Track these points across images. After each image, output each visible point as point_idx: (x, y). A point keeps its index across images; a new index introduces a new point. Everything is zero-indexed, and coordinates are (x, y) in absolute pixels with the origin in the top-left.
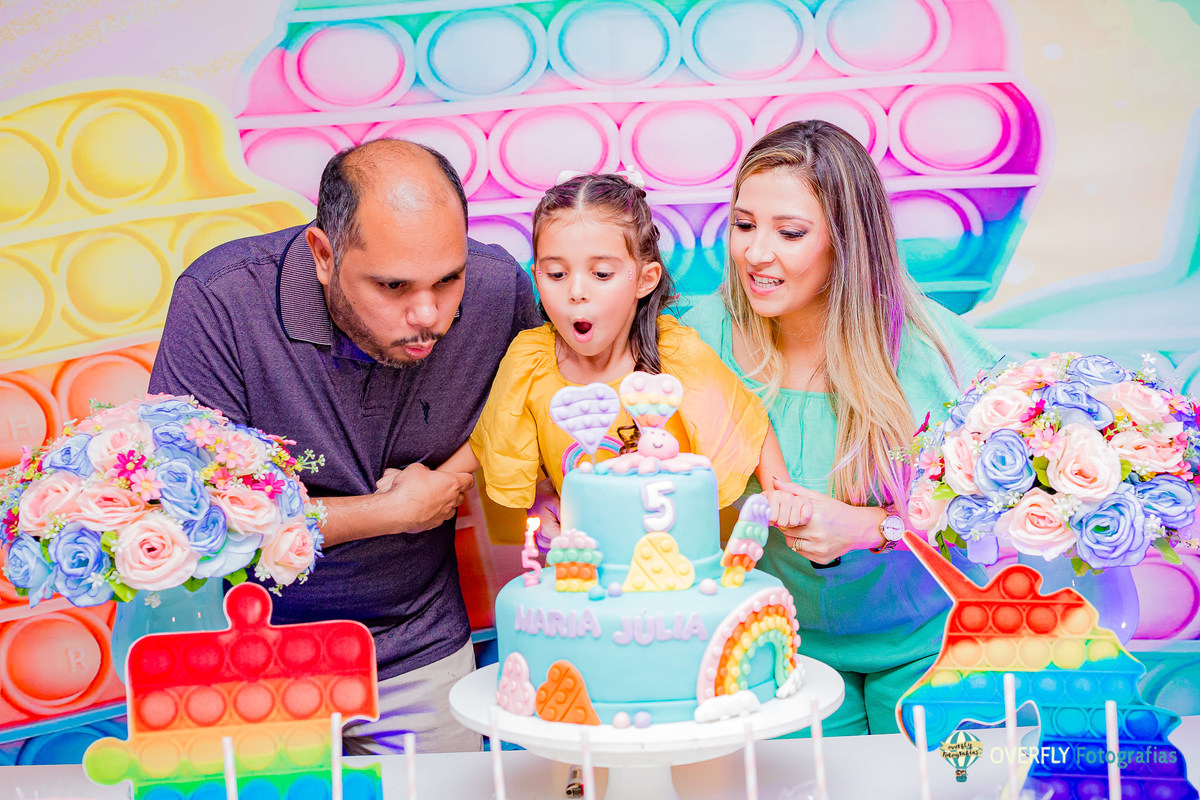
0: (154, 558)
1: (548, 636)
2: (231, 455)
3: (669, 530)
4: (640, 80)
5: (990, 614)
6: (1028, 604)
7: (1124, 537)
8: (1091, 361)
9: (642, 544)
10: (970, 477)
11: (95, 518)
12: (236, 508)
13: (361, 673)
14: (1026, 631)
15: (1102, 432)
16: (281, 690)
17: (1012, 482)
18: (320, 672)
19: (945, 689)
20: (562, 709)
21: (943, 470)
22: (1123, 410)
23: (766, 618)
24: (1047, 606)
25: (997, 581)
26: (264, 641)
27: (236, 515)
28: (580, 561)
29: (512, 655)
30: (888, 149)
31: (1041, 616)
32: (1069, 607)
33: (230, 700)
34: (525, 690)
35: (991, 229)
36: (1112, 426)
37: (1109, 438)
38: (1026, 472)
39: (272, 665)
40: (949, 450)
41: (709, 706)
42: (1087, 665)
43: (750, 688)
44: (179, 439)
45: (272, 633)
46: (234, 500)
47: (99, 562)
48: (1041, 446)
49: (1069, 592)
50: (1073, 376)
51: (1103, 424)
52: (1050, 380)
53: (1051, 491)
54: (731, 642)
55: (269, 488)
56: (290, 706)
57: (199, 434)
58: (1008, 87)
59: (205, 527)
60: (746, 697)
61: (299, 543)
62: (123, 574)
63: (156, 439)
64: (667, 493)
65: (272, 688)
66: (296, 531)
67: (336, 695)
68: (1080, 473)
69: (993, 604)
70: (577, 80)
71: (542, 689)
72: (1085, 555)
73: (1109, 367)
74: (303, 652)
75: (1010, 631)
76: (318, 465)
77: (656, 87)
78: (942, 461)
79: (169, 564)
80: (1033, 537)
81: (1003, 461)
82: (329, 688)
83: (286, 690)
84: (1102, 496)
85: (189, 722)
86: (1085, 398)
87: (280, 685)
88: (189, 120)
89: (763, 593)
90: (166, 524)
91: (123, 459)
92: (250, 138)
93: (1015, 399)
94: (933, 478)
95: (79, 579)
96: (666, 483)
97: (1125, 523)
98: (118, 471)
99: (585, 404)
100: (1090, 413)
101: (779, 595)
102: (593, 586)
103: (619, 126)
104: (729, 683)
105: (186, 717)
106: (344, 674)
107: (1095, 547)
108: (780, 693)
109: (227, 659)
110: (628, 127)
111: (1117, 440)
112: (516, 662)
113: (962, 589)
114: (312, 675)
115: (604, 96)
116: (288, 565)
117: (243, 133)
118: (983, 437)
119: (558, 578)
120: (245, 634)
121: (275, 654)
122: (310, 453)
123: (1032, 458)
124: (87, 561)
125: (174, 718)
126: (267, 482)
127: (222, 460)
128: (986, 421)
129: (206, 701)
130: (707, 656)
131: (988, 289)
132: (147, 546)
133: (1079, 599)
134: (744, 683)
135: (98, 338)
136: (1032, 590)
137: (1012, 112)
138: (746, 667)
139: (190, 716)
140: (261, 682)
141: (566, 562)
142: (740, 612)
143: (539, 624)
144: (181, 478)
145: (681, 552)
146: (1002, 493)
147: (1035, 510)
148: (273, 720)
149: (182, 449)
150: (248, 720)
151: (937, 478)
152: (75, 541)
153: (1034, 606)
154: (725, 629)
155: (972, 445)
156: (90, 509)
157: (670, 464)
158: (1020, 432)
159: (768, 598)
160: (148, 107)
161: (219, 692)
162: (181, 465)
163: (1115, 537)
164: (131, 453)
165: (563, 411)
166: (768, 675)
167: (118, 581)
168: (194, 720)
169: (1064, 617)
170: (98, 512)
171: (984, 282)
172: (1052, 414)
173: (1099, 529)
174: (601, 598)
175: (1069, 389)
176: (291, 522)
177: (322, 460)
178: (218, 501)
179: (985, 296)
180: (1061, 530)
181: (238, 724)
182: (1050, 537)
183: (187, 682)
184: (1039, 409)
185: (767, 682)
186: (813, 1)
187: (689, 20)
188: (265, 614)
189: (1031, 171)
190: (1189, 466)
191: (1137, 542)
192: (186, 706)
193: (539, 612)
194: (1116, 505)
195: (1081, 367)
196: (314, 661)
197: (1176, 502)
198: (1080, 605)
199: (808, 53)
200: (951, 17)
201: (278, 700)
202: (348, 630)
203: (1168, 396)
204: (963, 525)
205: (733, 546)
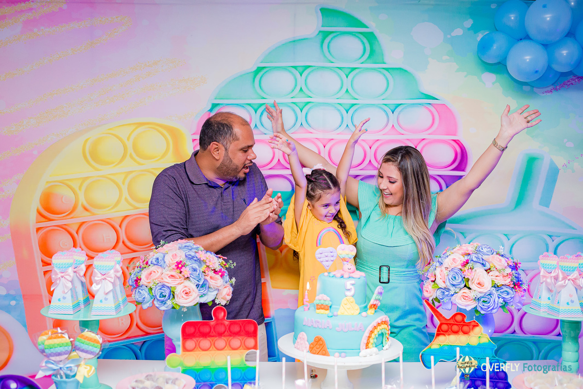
0: (187, 296)
1: (315, 327)
2: (211, 263)
3: (353, 296)
4: (332, 131)
5: (450, 327)
6: (462, 325)
7: (492, 305)
8: (483, 246)
9: (344, 300)
10: (444, 282)
11: (169, 282)
12: (212, 281)
13: (254, 336)
14: (461, 333)
15: (486, 271)
17: (458, 285)
18: (241, 335)
19: (435, 349)
20: (318, 350)
21: (435, 279)
22: (493, 264)
23: (382, 325)
24: (467, 325)
25: (452, 317)
26: (224, 325)
27: (212, 283)
28: (324, 304)
29: (301, 333)
31: (465, 328)
32: (474, 326)
34: (305, 344)
36: (489, 269)
37: (488, 273)
38: (462, 282)
39: (226, 332)
40: (438, 272)
41: (364, 352)
42: (479, 344)
43: (376, 346)
44: (194, 257)
45: (227, 322)
46: (211, 277)
47: (169, 296)
48: (468, 274)
49: (474, 321)
50: (478, 251)
51: (486, 268)
52: (471, 252)
53: (469, 288)
54: (372, 332)
55: (220, 274)
56: (231, 346)
57: (201, 256)
58: (458, 141)
59: (202, 287)
60: (375, 349)
61: (228, 292)
62: (177, 300)
63: (186, 256)
64: (352, 284)
65: (226, 340)
66: (228, 288)
67: (246, 342)
68: (479, 284)
69: (451, 324)
70: (311, 130)
71: (311, 344)
72: (479, 309)
73: (489, 249)
74: (236, 329)
75: (456, 333)
76: (233, 266)
77: (338, 134)
78: (435, 276)
79: (191, 298)
80: (463, 303)
81: (455, 278)
82: (244, 340)
83: (230, 341)
84: (486, 291)
85: (199, 349)
86: (481, 260)
87: (229, 339)
88: (174, 134)
89: (381, 318)
90: (191, 285)
91: (178, 263)
93: (460, 258)
94: (432, 281)
95: (162, 302)
96: (352, 281)
97: (492, 300)
98: (176, 267)
99: (326, 254)
100: (483, 264)
101: (385, 318)
102: (327, 312)
103: (324, 147)
104: (370, 345)
105: (198, 348)
106: (249, 336)
107: (483, 307)
108: (384, 348)
109: (212, 330)
110: (328, 147)
111: (491, 273)
112: (303, 335)
113: (442, 319)
114: (239, 336)
115: (320, 136)
117: (193, 140)
118: (449, 269)
119: (317, 309)
120: (218, 322)
121: (227, 329)
122: (231, 261)
123: (464, 278)
124: (165, 296)
125: (195, 348)
126: (220, 272)
127: (208, 265)
128: (450, 264)
129: (205, 343)
130: (364, 336)
132: (185, 292)
133: (477, 324)
134: (374, 345)
136: (463, 320)
137: (459, 150)
138: (375, 340)
139: (200, 348)
140: (223, 337)
141: (320, 304)
142: (374, 323)
143: (312, 324)
144: (195, 270)
145: (356, 303)
146: (454, 288)
147: (464, 294)
148: (226, 350)
149: (195, 260)
150: (218, 349)
151: (434, 281)
152: (161, 289)
153: (464, 325)
154: (370, 328)
155: (446, 272)
156: (167, 279)
157: (353, 275)
158: (461, 269)
159: (383, 319)
161: (209, 340)
162: (195, 266)
163: (489, 304)
164: (181, 261)
165: (319, 256)
166: (381, 342)
167: (175, 303)
168: (201, 349)
169: (473, 329)
170: (169, 280)
172: (471, 264)
173: (484, 301)
174: (332, 316)
175: (477, 256)
176: (226, 285)
177: (235, 264)
178: (206, 277)
180: (472, 301)
181: (215, 350)
182: (469, 303)
183: (199, 336)
184: (467, 262)
185: (380, 344)
186: (393, 108)
187: (351, 112)
188: (224, 316)
189: (463, 170)
190: (512, 283)
191: (496, 306)
192: (199, 344)
193: (312, 320)
194: (490, 294)
195: (480, 248)
196: (240, 331)
197: (508, 294)
198: (478, 326)
199: (390, 126)
200: (439, 116)
201: (228, 344)
202: (250, 322)
203: (507, 260)
204: (441, 297)
205: (372, 302)
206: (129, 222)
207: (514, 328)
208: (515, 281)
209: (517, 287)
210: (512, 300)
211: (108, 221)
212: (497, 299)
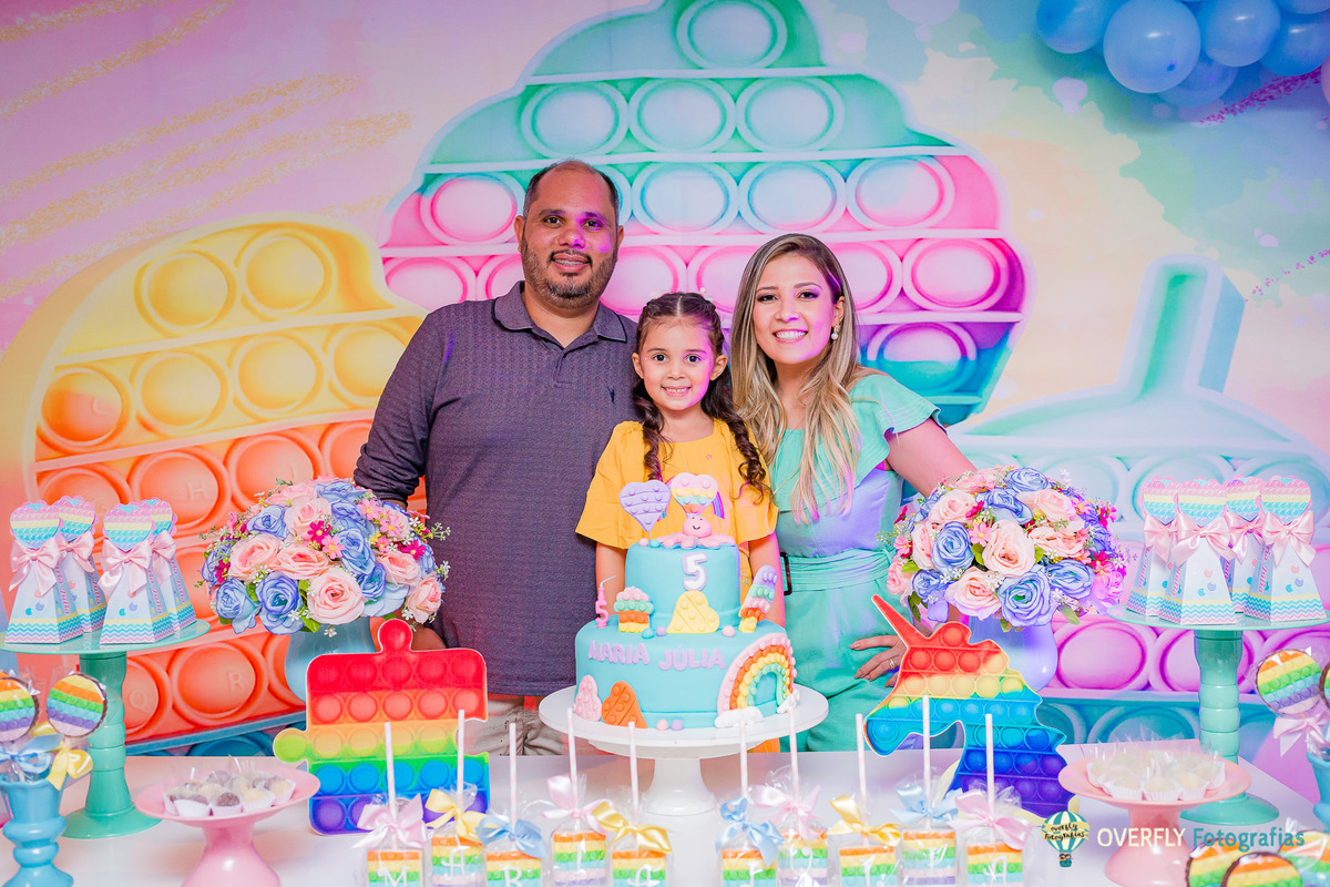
0: (336, 601)
1: (612, 662)
2: (391, 528)
3: (701, 589)
4: (704, 228)
5: (933, 656)
6: (960, 651)
7: (1035, 605)
8: (1023, 472)
9: (682, 600)
10: (929, 556)
11: (293, 569)
12: (394, 567)
13: (475, 687)
14: (958, 670)
15: (1023, 526)
16: (418, 698)
17: (958, 561)
18: (446, 685)
19: (899, 710)
20: (620, 716)
21: (911, 549)
22: (1041, 511)
23: (770, 655)
24: (973, 652)
25: (939, 632)
26: (407, 662)
27: (394, 572)
28: (637, 610)
29: (586, 680)
30: (902, 289)
31: (969, 659)
32: (990, 653)
33: (380, 704)
34: (594, 702)
35: (982, 356)
36: (1032, 522)
37: (1030, 531)
38: (967, 554)
39: (411, 679)
40: (916, 536)
41: (726, 717)
42: (1000, 696)
43: (756, 705)
44: (352, 513)
45: (412, 656)
46: (392, 560)
47: (295, 602)
48: (977, 536)
49: (990, 642)
50: (1008, 483)
51: (1023, 520)
52: (991, 486)
53: (985, 569)
54: (743, 670)
55: (414, 552)
56: (424, 710)
57: (368, 510)
58: (999, 242)
59: (371, 580)
60: (754, 711)
61: (433, 593)
62: (312, 612)
63: (334, 511)
64: (700, 563)
65: (412, 697)
66: (431, 584)
67: (457, 701)
68: (1006, 557)
69: (935, 649)
70: (654, 227)
71: (606, 701)
72: (1008, 616)
73: (1036, 478)
74: (434, 670)
75: (946, 670)
76: (445, 534)
77: (718, 234)
78: (911, 543)
79: (346, 606)
80: (971, 602)
81: (952, 544)
82: (452, 696)
83: (421, 698)
84: (1021, 573)
85: (350, 718)
86: (1014, 502)
87: (417, 694)
88: (342, 248)
90: (345, 576)
91: (315, 527)
92: (391, 265)
93: (964, 499)
94: (903, 556)
95: (278, 614)
96: (701, 556)
97: (1036, 595)
98: (310, 536)
99: (645, 496)
100: (1016, 511)
101: (780, 638)
102: (644, 627)
103: (687, 265)
104: (740, 700)
105: (348, 715)
106: (464, 687)
107: (1015, 611)
108: (779, 710)
109: (379, 674)
110: (694, 266)
111: (1035, 532)
112: (589, 684)
113: (913, 638)
114: (441, 687)
115: (676, 240)
116: (425, 609)
117: (385, 260)
118: (940, 527)
119: (621, 622)
120: (393, 656)
121: (414, 671)
122: (439, 525)
123: (972, 544)
124: (286, 601)
125: (340, 715)
126: (412, 547)
127: (385, 531)
128: (943, 515)
129: (363, 703)
130: (726, 680)
131: (979, 403)
132: (332, 592)
133: (997, 648)
134: (751, 702)
135: (262, 421)
136: (963, 639)
137: (1003, 263)
138: (753, 690)
139: (351, 714)
140: (403, 691)
141: (627, 609)
142: (750, 650)
143: (606, 654)
144: (354, 542)
145: (710, 606)
146: (950, 569)
147: (974, 583)
148: (411, 719)
149: (355, 521)
150: (393, 718)
151: (908, 556)
152: (275, 586)
153: (964, 652)
154: (739, 661)
155: (932, 533)
156: (289, 563)
157: (704, 542)
158: (965, 525)
159: (772, 641)
160: (309, 237)
161: (372, 697)
162: (355, 533)
163: (1029, 604)
164: (320, 523)
165: (629, 500)
166: (772, 697)
167: (307, 617)
168: (354, 718)
169: (985, 661)
170: (295, 566)
171: (976, 397)
172: (988, 512)
173: (1018, 598)
174: (652, 637)
175: (1003, 493)
176: (427, 577)
177: (448, 531)
178: (381, 560)
179: (976, 409)
180: (990, 597)
181: (386, 721)
182: (983, 603)
183: (349, 689)
184: (978, 509)
185: (770, 702)
186: (844, 168)
187: (746, 182)
188: (407, 642)
189: (1016, 310)
190: (1088, 554)
191: (1046, 607)
192: (349, 707)
193: (606, 646)
194: (1031, 581)
195: (1015, 476)
196: (442, 677)
197: (1077, 579)
198: (997, 653)
199: (839, 211)
200: (955, 185)
201: (415, 705)
202: (468, 656)
203: (1076, 500)
204: (922, 592)
205: (748, 602)
206: (244, 453)
207: (1148, 676)
208: (1094, 549)
209: (1098, 563)
210: (1087, 593)
211: (198, 451)
212: (1048, 589)
